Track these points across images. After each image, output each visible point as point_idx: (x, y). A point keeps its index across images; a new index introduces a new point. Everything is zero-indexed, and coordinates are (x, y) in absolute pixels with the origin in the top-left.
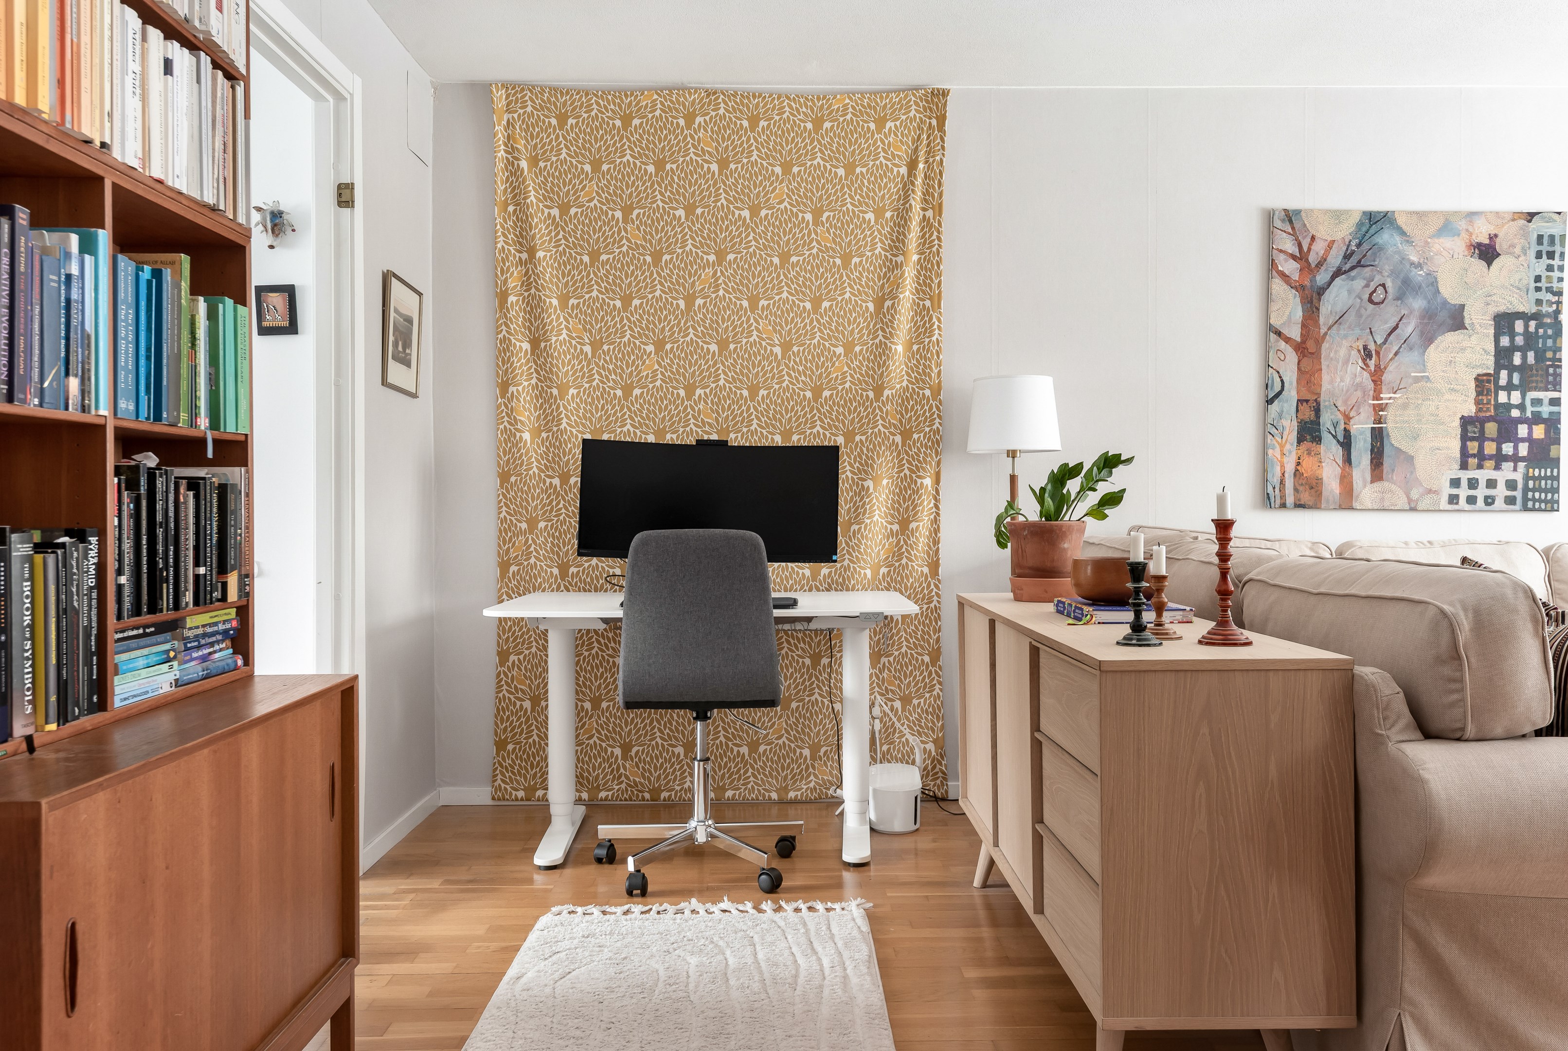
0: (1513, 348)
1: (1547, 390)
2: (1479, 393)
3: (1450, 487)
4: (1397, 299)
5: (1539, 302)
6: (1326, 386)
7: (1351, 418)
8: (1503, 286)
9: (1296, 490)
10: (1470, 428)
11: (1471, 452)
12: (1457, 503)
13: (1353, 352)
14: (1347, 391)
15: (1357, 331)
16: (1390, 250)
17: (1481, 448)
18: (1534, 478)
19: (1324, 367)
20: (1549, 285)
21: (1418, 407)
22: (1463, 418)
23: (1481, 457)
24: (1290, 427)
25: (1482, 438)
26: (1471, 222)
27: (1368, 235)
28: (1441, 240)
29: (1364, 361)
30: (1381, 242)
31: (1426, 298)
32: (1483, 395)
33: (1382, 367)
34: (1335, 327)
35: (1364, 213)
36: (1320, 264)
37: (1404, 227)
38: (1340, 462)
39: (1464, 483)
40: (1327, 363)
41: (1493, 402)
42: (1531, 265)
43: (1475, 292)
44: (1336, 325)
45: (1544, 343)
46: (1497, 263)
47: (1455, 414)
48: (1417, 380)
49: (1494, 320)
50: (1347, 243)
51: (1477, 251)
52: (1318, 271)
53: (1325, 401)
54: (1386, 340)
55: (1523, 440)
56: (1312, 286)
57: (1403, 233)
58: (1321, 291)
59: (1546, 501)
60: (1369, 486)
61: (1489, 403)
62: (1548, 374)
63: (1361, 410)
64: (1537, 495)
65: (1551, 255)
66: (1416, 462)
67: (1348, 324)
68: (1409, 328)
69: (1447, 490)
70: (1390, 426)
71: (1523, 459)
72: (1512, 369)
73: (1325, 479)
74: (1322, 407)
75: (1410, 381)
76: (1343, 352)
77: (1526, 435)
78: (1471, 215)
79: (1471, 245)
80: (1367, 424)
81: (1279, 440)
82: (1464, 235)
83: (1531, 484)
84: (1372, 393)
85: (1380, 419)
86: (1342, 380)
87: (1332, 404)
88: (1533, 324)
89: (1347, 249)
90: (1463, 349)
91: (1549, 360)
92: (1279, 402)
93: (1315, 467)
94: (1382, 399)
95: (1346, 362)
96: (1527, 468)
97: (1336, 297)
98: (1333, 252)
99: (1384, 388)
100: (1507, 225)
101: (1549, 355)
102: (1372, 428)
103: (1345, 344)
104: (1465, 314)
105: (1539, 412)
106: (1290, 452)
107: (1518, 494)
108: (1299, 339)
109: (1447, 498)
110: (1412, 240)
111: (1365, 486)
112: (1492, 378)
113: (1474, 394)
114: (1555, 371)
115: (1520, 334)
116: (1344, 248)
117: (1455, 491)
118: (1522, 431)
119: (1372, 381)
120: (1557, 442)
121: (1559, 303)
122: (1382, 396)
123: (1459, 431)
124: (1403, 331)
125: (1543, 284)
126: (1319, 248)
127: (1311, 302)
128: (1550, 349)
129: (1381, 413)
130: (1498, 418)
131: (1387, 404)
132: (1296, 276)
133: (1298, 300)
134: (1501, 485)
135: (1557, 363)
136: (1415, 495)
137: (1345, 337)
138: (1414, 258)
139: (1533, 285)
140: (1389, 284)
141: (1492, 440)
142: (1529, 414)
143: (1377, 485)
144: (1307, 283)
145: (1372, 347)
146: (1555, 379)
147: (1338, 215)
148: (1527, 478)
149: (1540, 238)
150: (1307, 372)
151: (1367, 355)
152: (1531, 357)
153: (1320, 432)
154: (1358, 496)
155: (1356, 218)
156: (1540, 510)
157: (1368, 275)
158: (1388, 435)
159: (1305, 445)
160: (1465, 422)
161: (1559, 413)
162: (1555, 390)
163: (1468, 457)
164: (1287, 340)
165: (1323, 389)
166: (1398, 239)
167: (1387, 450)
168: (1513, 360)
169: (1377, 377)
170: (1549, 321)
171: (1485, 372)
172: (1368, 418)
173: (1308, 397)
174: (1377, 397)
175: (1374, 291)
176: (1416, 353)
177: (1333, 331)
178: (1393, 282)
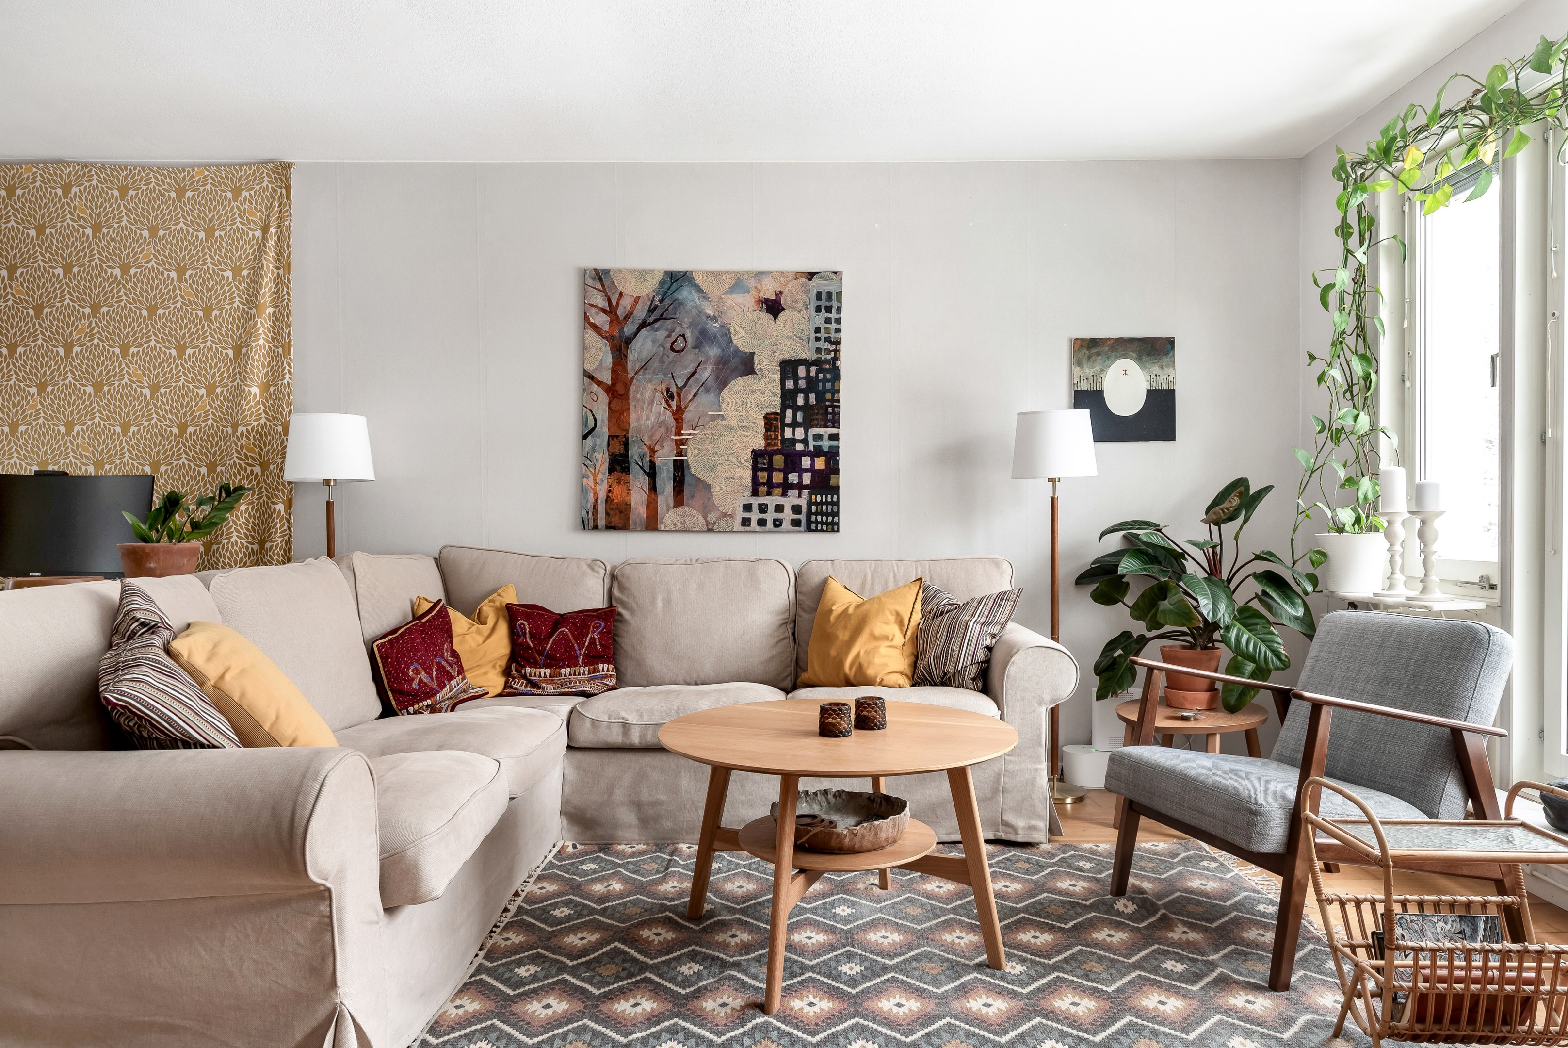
0: (797, 391)
1: (827, 427)
2: (767, 430)
3: (743, 511)
4: (695, 347)
5: (818, 350)
6: (633, 424)
7: (656, 452)
8: (787, 336)
9: (607, 514)
10: (760, 460)
11: (761, 481)
12: (749, 525)
13: (657, 394)
14: (652, 428)
15: (661, 376)
16: (689, 305)
17: (770, 478)
18: (816, 503)
19: (631, 407)
20: (827, 335)
21: (715, 441)
22: (753, 451)
23: (770, 485)
24: (602, 459)
25: (770, 469)
26: (759, 280)
27: (670, 292)
28: (733, 296)
29: (667, 401)
30: (681, 298)
31: (720, 346)
32: (771, 431)
33: (683, 407)
34: (640, 373)
35: (666, 272)
36: (627, 317)
37: (701, 285)
38: (647, 490)
39: (755, 508)
40: (634, 404)
41: (780, 438)
42: (812, 318)
43: (763, 341)
44: (642, 371)
45: (824, 386)
46: (782, 316)
47: (747, 448)
48: (713, 418)
49: (780, 366)
50: (651, 299)
51: (764, 306)
52: (626, 323)
53: (633, 437)
54: (686, 384)
55: (806, 470)
56: (620, 336)
57: (700, 290)
58: (629, 341)
59: (827, 524)
60: (672, 511)
61: (776, 438)
62: (827, 413)
63: (665, 444)
64: (819, 518)
65: (829, 309)
66: (713, 489)
67: (652, 369)
68: (706, 373)
69: (740, 514)
70: (690, 458)
71: (806, 487)
72: (796, 409)
73: (633, 504)
74: (630, 441)
75: (707, 419)
76: (648, 394)
77: (809, 466)
78: (760, 275)
79: (760, 300)
80: (669, 456)
81: (593, 470)
82: (753, 291)
83: (814, 508)
84: (674, 429)
85: (681, 452)
86: (647, 419)
87: (639, 438)
88: (813, 369)
89: (652, 304)
90: (753, 392)
91: (829, 400)
92: (593, 437)
93: (624, 494)
94: (682, 435)
95: (651, 403)
96: (810, 494)
97: (642, 345)
98: (639, 306)
99: (685, 425)
100: (791, 283)
101: (829, 396)
102: (675, 460)
103: (650, 387)
104: (755, 361)
105: (820, 446)
106: (602, 481)
107: (803, 517)
108: (609, 383)
109: (740, 521)
110: (708, 296)
111: (668, 511)
112: (779, 417)
113: (762, 430)
114: (833, 410)
115: (802, 378)
116: (649, 303)
117: (747, 515)
118: (806, 462)
119: (674, 419)
120: (836, 471)
121: (837, 351)
122: (682, 432)
123: (750, 462)
124: (701, 375)
125: (822, 335)
126: (626, 303)
127: (620, 350)
128: (829, 391)
129: (682, 447)
130: (784, 451)
131: (687, 439)
132: (606, 328)
133: (608, 348)
134: (788, 509)
135: (835, 404)
136: (712, 517)
137: (650, 381)
138: (710, 312)
139: (813, 335)
140: (688, 334)
141: (780, 470)
142: (811, 448)
143: (679, 510)
144: (616, 333)
145: (674, 389)
146: (833, 417)
147: (642, 274)
148: (810, 503)
149: (819, 296)
150: (617, 412)
151: (669, 397)
152: (812, 398)
153: (628, 463)
154: (662, 519)
155: (658, 277)
156: (822, 531)
157: (669, 326)
158: (688, 466)
159: (616, 474)
160: (756, 455)
161: (838, 447)
162: (834, 427)
163: (759, 485)
164: (599, 383)
165: (631, 426)
166: (695, 295)
167: (687, 479)
168: (796, 401)
169: (678, 415)
170: (828, 366)
171: (772, 411)
172: (671, 451)
173: (618, 433)
174: (678, 433)
175: (675, 341)
176: (712, 395)
177: (640, 376)
178: (692, 333)
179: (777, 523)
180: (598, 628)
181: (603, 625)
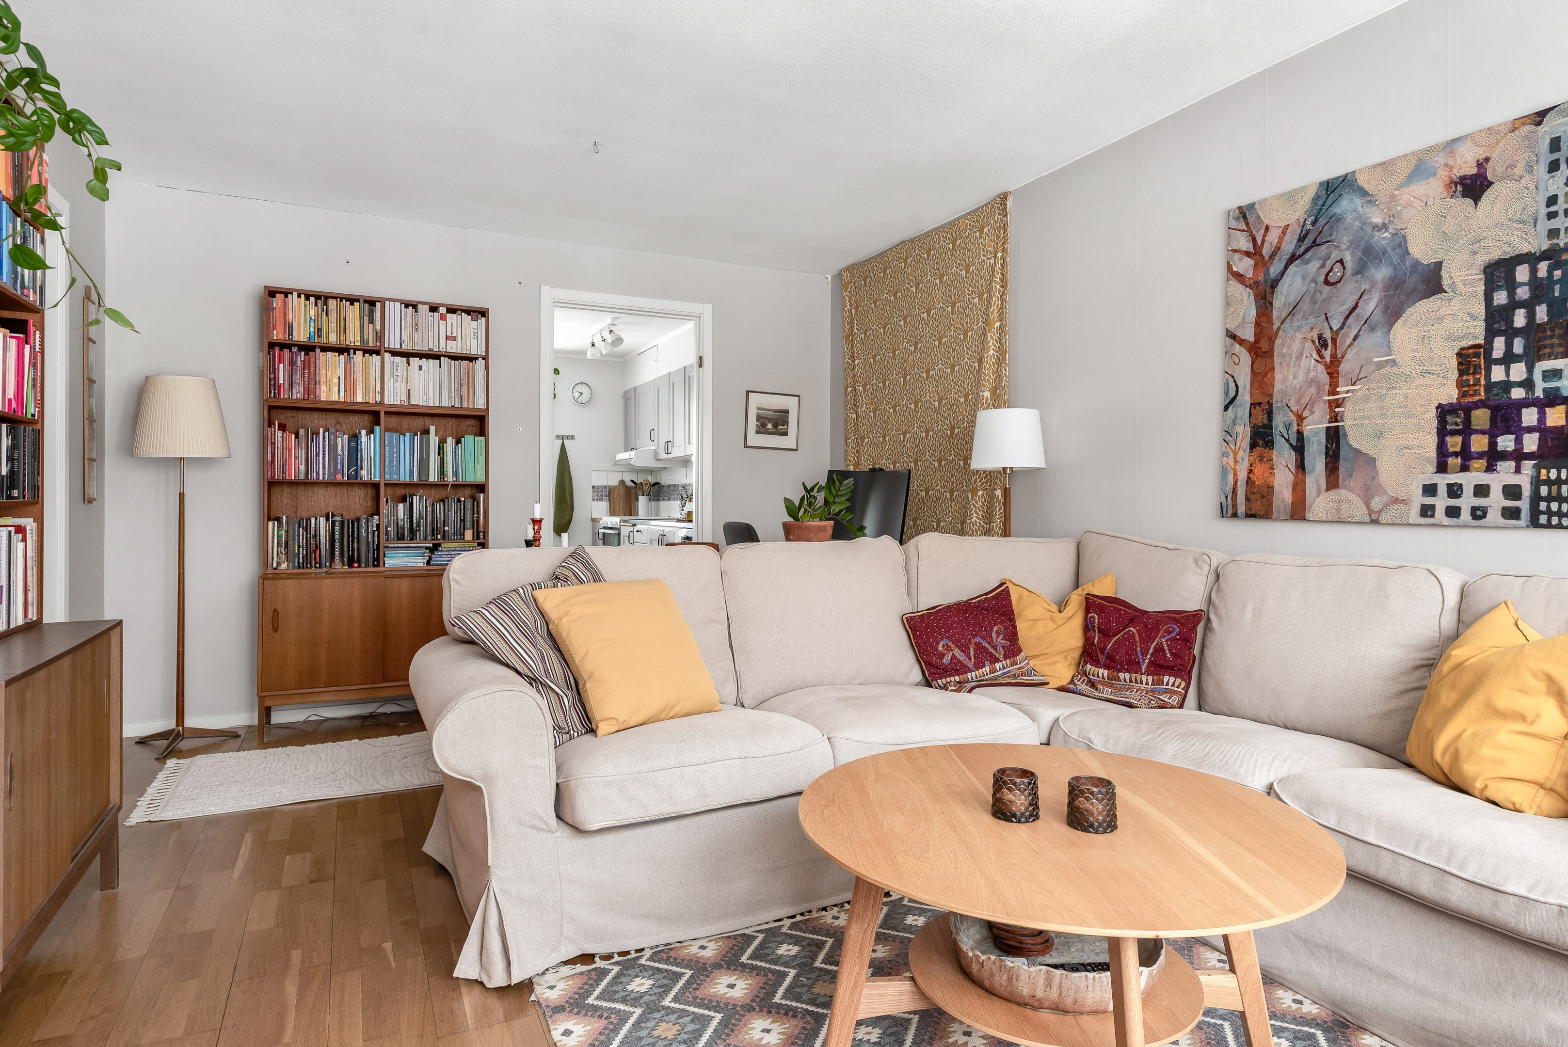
0: (1514, 305)
2: (1461, 373)
3: (1423, 495)
4: (1357, 273)
6: (1278, 386)
7: (1304, 419)
8: (1498, 225)
9: (1247, 499)
10: (1450, 419)
11: (1451, 450)
12: (1432, 516)
13: (1307, 344)
14: (1301, 388)
15: (1312, 320)
16: (1349, 218)
17: (1466, 445)
18: (1549, 482)
19: (1276, 365)
21: (1382, 397)
22: (1440, 406)
23: (1466, 454)
24: (1243, 432)
25: (1467, 431)
26: (1451, 152)
27: (1325, 208)
28: (1412, 187)
29: (1319, 352)
30: (1338, 211)
31: (1391, 264)
32: (1468, 374)
33: (1339, 356)
34: (1288, 321)
35: (1321, 184)
36: (1273, 255)
37: (1367, 186)
38: (1293, 469)
39: (1442, 490)
40: (1280, 360)
41: (1483, 382)
42: (1541, 185)
43: (1457, 241)
44: (1289, 317)
45: (1563, 290)
46: (1488, 197)
47: (1429, 402)
48: (1380, 366)
49: (1485, 272)
50: (1302, 224)
51: (1459, 188)
52: (1272, 263)
53: (1277, 402)
54: (1343, 324)
56: (1265, 280)
57: (1363, 193)
58: (1274, 284)
60: (1324, 495)
61: (1477, 383)
63: (1315, 408)
64: (1554, 506)
66: (1378, 464)
67: (1302, 313)
68: (1371, 306)
69: (1419, 499)
70: (1348, 424)
71: (1530, 456)
72: (1511, 333)
73: (1276, 486)
74: (1274, 409)
75: (1372, 368)
76: (1296, 346)
78: (1451, 145)
79: (1452, 182)
80: (1321, 423)
81: (1233, 447)
82: (1442, 172)
83: (1544, 490)
84: (1327, 387)
85: (1336, 416)
86: (1295, 377)
87: (1284, 404)
88: (1543, 268)
89: (1302, 230)
90: (1440, 319)
92: (1234, 407)
93: (1266, 475)
94: (1338, 393)
95: (1299, 356)
96: (1538, 468)
97: (1290, 286)
98: (1287, 238)
99: (1341, 380)
100: (1505, 141)
102: (1328, 428)
103: (1299, 336)
104: (1444, 273)
105: (1557, 389)
106: (1243, 459)
107: (1524, 504)
108: (1252, 340)
109: (1419, 509)
110: (1375, 198)
111: (1319, 495)
112: (1482, 350)
113: (1456, 374)
115: (1522, 284)
116: (1299, 230)
117: (1429, 501)
118: (1530, 417)
119: (1328, 373)
122: (1338, 389)
123: (1435, 424)
124: (1363, 310)
125: (1561, 206)
126: (1273, 237)
127: (1264, 298)
129: (1337, 410)
130: (1489, 403)
131: (1344, 398)
132: (1250, 274)
133: (1252, 297)
134: (1496, 493)
136: (1377, 504)
137: (1299, 328)
138: (1377, 220)
139: (1544, 211)
140: (1348, 258)
141: (1483, 432)
142: (1539, 393)
143: (1333, 493)
144: (1261, 278)
145: (1328, 335)
147: (1290, 197)
148: (1537, 482)
149: (1555, 143)
150: (1260, 373)
151: (1322, 346)
152: (1542, 313)
153: (1272, 436)
154: (1311, 506)
155: (1311, 193)
156: (1559, 527)
157: (1324, 253)
158: (1345, 435)
159: (1258, 450)
160: (1444, 412)
163: (1448, 457)
164: (1242, 342)
165: (1276, 390)
166: (1358, 201)
167: (1343, 452)
168: (1512, 321)
169: (1333, 369)
171: (1471, 343)
172: (1323, 416)
173: (1262, 399)
174: (1333, 392)
175: (1330, 271)
176: (1379, 334)
177: (1287, 324)
178: (1352, 254)
179: (1479, 514)
180: (1170, 633)
181: (1177, 629)
